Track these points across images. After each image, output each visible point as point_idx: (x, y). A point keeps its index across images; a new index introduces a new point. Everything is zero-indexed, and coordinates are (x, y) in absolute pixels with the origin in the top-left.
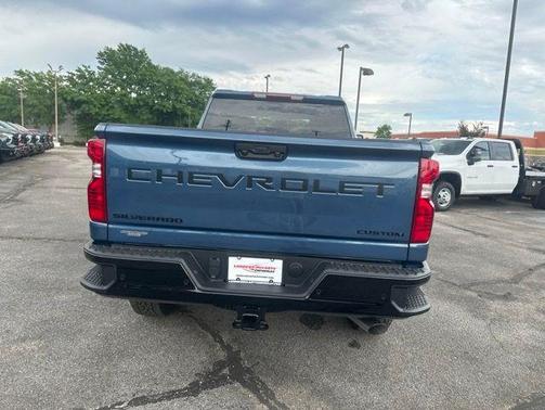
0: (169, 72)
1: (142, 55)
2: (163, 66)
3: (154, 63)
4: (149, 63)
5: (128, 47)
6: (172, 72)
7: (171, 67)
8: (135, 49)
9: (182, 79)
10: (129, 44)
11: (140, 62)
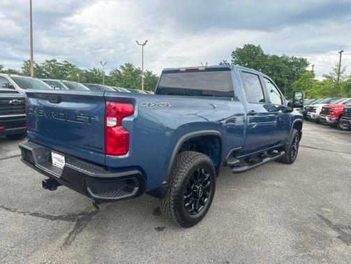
0: (275, 58)
1: (257, 50)
2: (271, 54)
3: (265, 53)
4: (262, 54)
5: (249, 45)
6: (277, 58)
7: (276, 55)
8: (254, 46)
9: (284, 62)
10: (250, 44)
11: (256, 54)
